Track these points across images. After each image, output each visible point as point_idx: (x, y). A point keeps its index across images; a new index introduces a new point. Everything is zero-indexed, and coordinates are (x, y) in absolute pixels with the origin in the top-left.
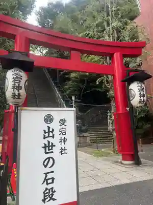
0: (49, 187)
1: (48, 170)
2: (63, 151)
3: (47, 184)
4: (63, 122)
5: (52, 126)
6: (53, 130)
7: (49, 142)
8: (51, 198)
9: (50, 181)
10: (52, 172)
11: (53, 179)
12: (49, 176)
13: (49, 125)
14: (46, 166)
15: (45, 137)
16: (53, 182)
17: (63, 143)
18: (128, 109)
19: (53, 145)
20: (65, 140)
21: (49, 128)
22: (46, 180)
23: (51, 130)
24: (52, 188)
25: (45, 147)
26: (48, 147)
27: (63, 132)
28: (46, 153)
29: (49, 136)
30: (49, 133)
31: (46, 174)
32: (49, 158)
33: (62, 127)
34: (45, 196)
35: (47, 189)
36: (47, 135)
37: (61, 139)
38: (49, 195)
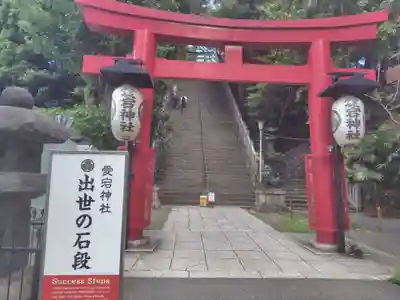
0: (83, 251)
1: (82, 230)
2: (104, 208)
3: (80, 247)
4: (107, 170)
5: (91, 175)
6: (93, 180)
7: (86, 196)
8: (84, 266)
9: (84, 244)
10: (88, 234)
11: (88, 242)
12: (84, 238)
13: (87, 173)
14: (79, 226)
15: (80, 189)
16: (87, 247)
17: (105, 198)
18: (330, 149)
19: (91, 200)
20: (109, 195)
21: (87, 177)
22: (79, 243)
23: (90, 180)
24: (86, 254)
25: (80, 201)
26: (85, 203)
27: (107, 183)
28: (81, 209)
29: (86, 188)
30: (86, 184)
31: (80, 235)
32: (85, 216)
33: (105, 177)
34: (76, 261)
35: (79, 253)
36: (83, 186)
37: (103, 192)
38: (81, 260)
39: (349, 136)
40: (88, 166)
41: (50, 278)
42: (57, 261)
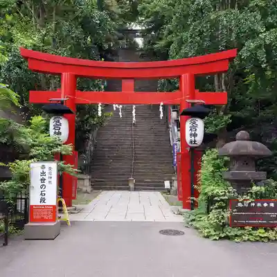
1: (42, 190)
2: (50, 182)
4: (50, 168)
5: (45, 170)
6: (45, 172)
8: (44, 202)
9: (43, 195)
10: (45, 191)
11: (45, 194)
12: (43, 192)
14: (41, 188)
15: (41, 176)
20: (51, 178)
21: (43, 171)
22: (41, 194)
24: (44, 198)
26: (43, 180)
27: (50, 173)
28: (42, 182)
29: (43, 175)
30: (43, 173)
32: (43, 185)
33: (49, 171)
34: (41, 201)
35: (42, 198)
37: (49, 177)
38: (43, 200)
39: (191, 142)
40: (43, 167)
41: (32, 206)
42: (35, 200)
